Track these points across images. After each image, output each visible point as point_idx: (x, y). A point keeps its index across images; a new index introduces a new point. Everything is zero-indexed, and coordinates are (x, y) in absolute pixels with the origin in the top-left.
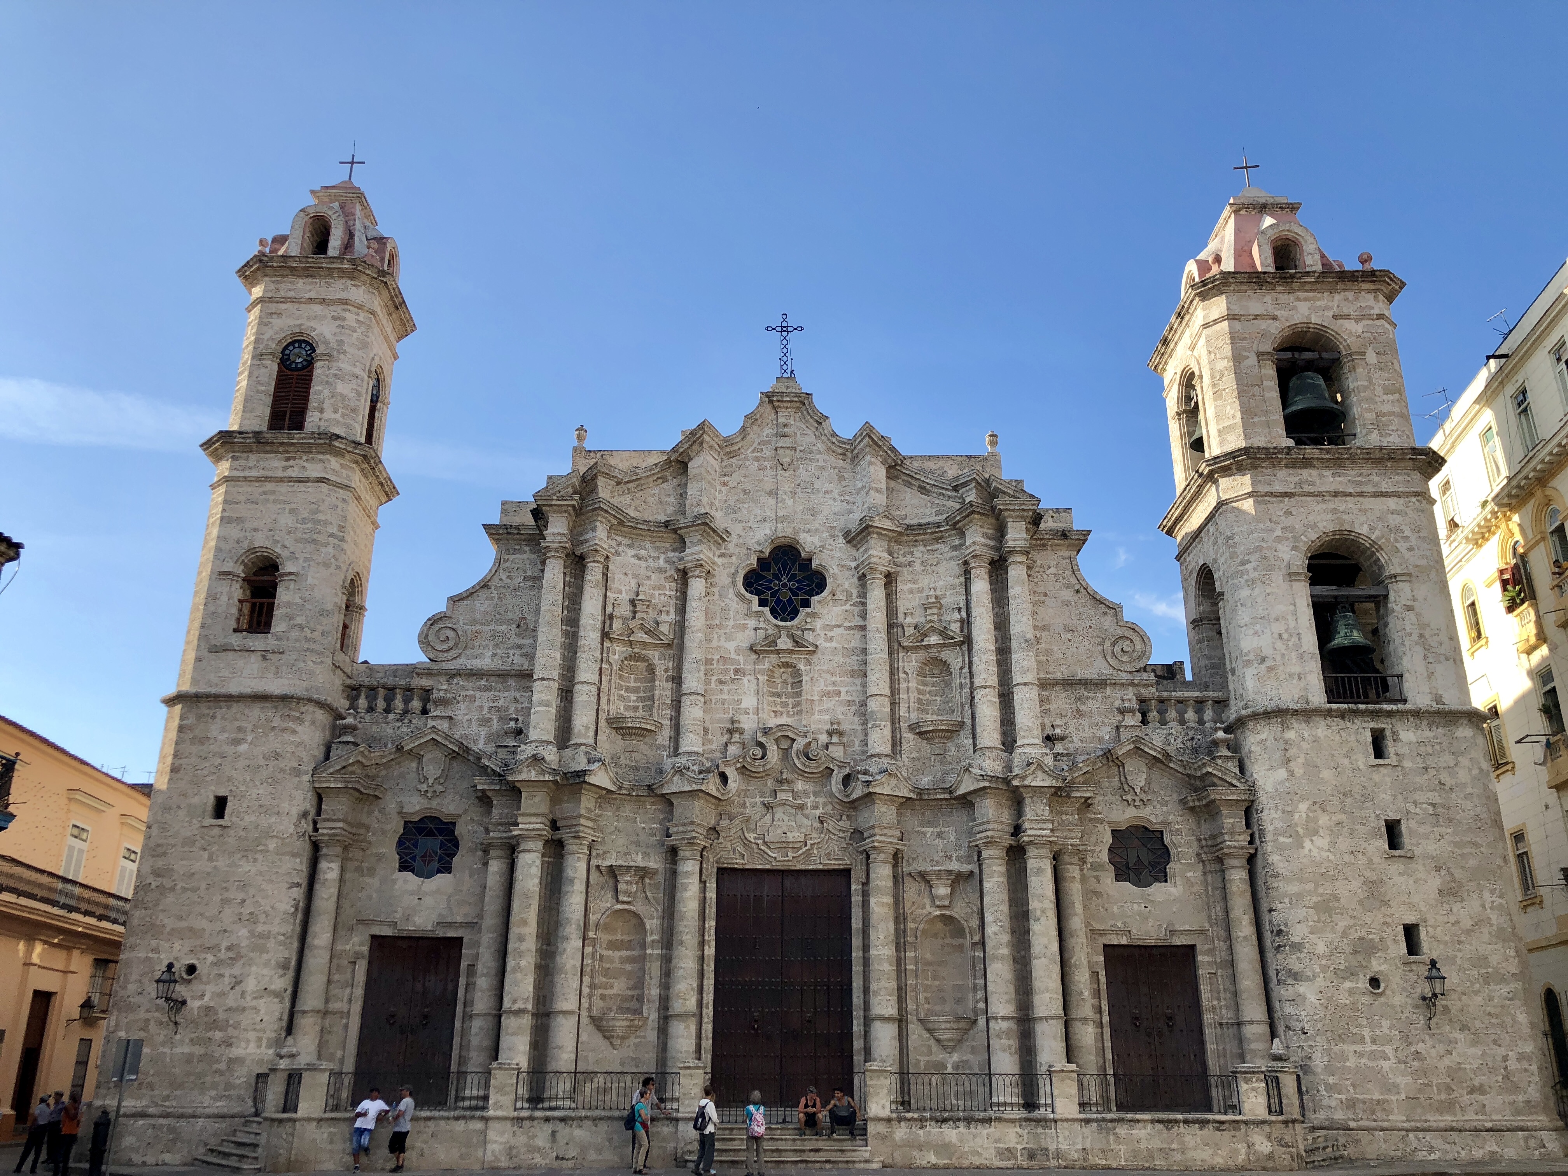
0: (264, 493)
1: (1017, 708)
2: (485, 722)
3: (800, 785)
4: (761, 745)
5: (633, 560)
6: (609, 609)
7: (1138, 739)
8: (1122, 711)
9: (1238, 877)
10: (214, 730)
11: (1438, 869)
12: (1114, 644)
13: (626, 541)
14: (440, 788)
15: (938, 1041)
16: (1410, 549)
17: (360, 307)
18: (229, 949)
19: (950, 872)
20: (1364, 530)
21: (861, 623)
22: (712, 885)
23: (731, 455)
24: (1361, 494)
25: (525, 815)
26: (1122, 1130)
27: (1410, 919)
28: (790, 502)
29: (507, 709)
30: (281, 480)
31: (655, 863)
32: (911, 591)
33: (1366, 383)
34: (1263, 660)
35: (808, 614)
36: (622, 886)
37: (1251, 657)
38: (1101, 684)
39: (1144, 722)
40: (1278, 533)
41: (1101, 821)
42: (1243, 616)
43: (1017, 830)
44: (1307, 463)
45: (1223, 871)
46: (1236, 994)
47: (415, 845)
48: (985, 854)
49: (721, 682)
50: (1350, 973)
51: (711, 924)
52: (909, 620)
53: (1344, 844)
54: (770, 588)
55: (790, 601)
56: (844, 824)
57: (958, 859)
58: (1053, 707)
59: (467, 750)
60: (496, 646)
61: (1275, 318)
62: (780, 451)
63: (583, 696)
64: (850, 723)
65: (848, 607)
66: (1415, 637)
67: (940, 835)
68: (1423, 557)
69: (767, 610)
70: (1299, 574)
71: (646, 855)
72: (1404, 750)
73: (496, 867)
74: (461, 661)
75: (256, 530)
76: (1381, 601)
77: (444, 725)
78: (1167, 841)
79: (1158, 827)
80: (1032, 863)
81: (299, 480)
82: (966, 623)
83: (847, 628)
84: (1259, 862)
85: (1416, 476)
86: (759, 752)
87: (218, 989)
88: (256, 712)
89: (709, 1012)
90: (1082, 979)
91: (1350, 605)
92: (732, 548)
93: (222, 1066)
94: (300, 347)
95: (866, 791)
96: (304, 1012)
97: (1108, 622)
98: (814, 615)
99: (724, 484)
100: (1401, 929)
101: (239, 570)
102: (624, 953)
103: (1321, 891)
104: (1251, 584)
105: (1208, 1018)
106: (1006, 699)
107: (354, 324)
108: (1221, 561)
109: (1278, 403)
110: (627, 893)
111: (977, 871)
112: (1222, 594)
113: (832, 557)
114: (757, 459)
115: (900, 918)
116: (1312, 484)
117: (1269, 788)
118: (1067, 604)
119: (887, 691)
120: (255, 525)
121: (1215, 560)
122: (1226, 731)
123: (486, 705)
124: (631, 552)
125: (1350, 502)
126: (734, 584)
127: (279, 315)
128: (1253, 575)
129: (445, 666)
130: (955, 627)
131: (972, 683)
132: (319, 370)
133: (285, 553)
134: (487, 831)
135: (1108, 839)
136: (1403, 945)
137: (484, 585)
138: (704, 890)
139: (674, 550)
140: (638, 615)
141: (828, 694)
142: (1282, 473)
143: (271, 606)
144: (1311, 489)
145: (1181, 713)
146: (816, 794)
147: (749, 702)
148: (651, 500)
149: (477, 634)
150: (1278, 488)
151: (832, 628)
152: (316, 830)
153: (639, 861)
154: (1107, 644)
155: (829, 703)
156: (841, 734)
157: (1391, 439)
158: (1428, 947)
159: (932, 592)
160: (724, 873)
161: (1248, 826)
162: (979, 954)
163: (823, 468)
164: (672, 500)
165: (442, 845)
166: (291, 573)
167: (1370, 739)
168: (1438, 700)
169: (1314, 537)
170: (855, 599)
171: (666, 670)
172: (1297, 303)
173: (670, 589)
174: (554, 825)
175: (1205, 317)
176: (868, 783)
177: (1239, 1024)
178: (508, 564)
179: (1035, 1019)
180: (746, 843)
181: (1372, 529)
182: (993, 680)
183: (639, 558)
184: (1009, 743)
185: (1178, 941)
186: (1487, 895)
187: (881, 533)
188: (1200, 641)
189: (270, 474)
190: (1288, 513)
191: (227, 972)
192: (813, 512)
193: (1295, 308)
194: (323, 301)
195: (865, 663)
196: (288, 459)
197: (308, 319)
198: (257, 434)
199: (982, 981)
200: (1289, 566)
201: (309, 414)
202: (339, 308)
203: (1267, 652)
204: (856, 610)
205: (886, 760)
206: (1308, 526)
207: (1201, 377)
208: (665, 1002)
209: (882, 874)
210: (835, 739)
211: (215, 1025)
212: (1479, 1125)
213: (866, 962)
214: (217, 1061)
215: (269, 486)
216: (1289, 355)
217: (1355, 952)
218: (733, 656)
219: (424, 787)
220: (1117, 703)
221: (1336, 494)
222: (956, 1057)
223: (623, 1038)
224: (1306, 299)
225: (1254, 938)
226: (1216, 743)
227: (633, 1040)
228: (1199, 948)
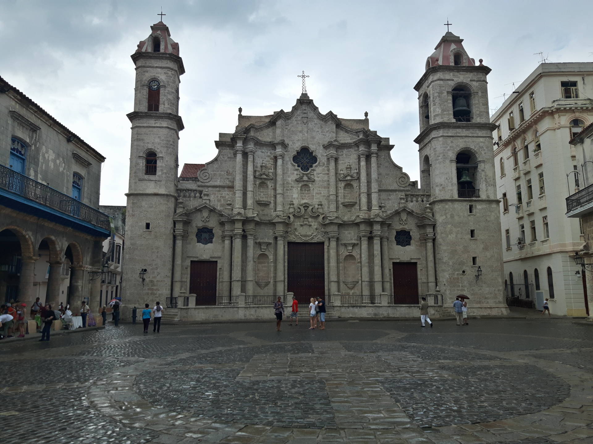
0: (149, 131)
1: (372, 199)
2: (219, 201)
3: (310, 220)
4: (299, 208)
5: (261, 153)
6: (255, 168)
7: (405, 207)
8: (401, 199)
9: (430, 245)
10: (143, 204)
11: (483, 242)
12: (399, 179)
13: (258, 147)
14: (207, 220)
15: (348, 287)
16: (485, 153)
17: (172, 69)
18: (155, 265)
19: (352, 243)
20: (473, 147)
21: (327, 172)
22: (286, 247)
23: (288, 119)
24: (473, 137)
25: (236, 228)
26: (398, 309)
27: (474, 256)
28: (306, 135)
29: (225, 197)
30: (154, 127)
31: (271, 241)
32: (342, 163)
33: (477, 102)
34: (441, 185)
35: (312, 170)
36: (262, 247)
37: (438, 184)
38: (395, 191)
39: (407, 201)
40: (449, 148)
41: (393, 229)
42: (437, 172)
43: (371, 233)
44: (459, 127)
45: (426, 243)
46: (427, 275)
47: (201, 235)
48: (362, 239)
49: (287, 190)
50: (458, 270)
51: (286, 257)
52: (342, 172)
53: (459, 236)
54: (301, 162)
55: (307, 166)
56: (323, 230)
57: (354, 239)
58: (381, 197)
59: (215, 209)
60: (221, 178)
61: (453, 80)
62: (303, 118)
63: (249, 195)
64: (325, 202)
65: (323, 168)
66: (484, 179)
67: (350, 233)
68: (489, 156)
69: (300, 168)
70: (453, 160)
71: (268, 239)
72: (478, 211)
73: (227, 242)
74: (210, 182)
75: (148, 143)
76: (476, 168)
77: (208, 202)
78: (411, 234)
79: (409, 231)
80: (375, 241)
81: (160, 127)
82: (359, 173)
83: (323, 174)
84: (436, 240)
85: (489, 131)
86: (299, 210)
87: (154, 276)
88: (155, 199)
89: (286, 280)
90: (387, 271)
91: (468, 169)
92: (289, 149)
93: (157, 296)
94: (155, 83)
95: (330, 222)
96: (176, 281)
97: (398, 173)
98: (314, 170)
99: (286, 129)
100: (472, 258)
101: (145, 156)
102: (263, 265)
103: (452, 248)
104: (440, 163)
105: (419, 281)
106: (369, 195)
107: (171, 75)
108: (432, 155)
109: (452, 108)
110: (264, 249)
111: (359, 243)
112: (431, 165)
113: (319, 152)
114: (296, 120)
115: (338, 255)
116: (459, 133)
117: (440, 221)
118: (386, 167)
119: (335, 193)
120: (148, 141)
121: (430, 154)
122: (429, 204)
123: (219, 196)
124: (260, 151)
125: (470, 139)
126: (290, 160)
127: (147, 72)
128: (441, 160)
129: (206, 184)
130: (355, 175)
131: (360, 191)
132: (162, 91)
133: (158, 151)
134: (223, 232)
135: (395, 234)
136: (472, 262)
137: (216, 159)
138: (284, 248)
139: (272, 150)
140: (263, 170)
141: (318, 194)
142: (451, 130)
143: (156, 167)
144: (459, 135)
145: (417, 199)
146: (315, 222)
147: (295, 196)
148: (265, 134)
149: (215, 175)
150: (450, 135)
151: (319, 174)
152: (174, 232)
153: (266, 240)
154: (398, 179)
155: (318, 196)
156: (321, 205)
157: (483, 120)
158: (478, 263)
159: (348, 164)
160: (289, 243)
161: (434, 231)
162: (359, 265)
163: (316, 124)
164: (271, 134)
165: (209, 235)
166: (161, 157)
167: (469, 207)
168: (488, 197)
169: (459, 149)
170: (326, 165)
171: (271, 186)
172: (460, 76)
173: (272, 162)
174: (244, 230)
175: (432, 79)
176: (330, 220)
177: (428, 283)
178: (222, 153)
179: (374, 282)
180: (296, 236)
181: (475, 147)
182: (366, 191)
183: (262, 152)
184: (369, 208)
185: (413, 261)
186: (495, 249)
187: (334, 146)
188: (424, 177)
189: (151, 125)
190: (452, 142)
191: (156, 271)
192: (313, 138)
193: (459, 77)
194: (161, 68)
195: (329, 184)
196: (155, 120)
197: (157, 73)
198: (146, 113)
199: (360, 272)
200: (451, 158)
201: (160, 105)
202: (166, 70)
203: (443, 183)
204: (326, 168)
205: (335, 213)
206: (457, 146)
207: (430, 97)
208: (275, 277)
209: (333, 244)
210: (320, 207)
211: (153, 285)
212: (486, 307)
213: (329, 267)
214: (156, 294)
215: (151, 129)
216: (456, 92)
217: (459, 264)
218: (290, 182)
219: (203, 219)
220: (399, 196)
221: (466, 136)
222: (353, 291)
223: (264, 287)
224: (463, 74)
225: (433, 260)
226: (427, 208)
227: (266, 288)
228: (418, 263)
